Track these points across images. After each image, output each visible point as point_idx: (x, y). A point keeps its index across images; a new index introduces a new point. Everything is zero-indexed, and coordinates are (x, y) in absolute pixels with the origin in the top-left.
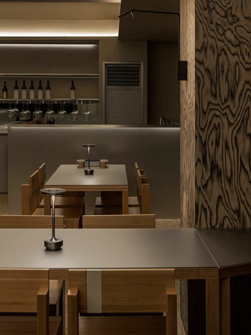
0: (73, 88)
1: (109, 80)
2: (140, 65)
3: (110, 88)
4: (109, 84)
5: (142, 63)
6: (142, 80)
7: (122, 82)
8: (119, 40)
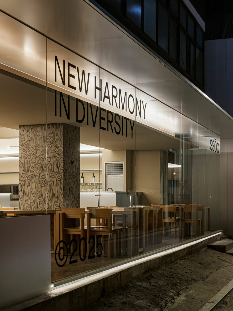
0: (94, 177)
1: (108, 172)
3: (108, 176)
5: (123, 162)
6: (123, 171)
7: (115, 172)
8: (112, 150)
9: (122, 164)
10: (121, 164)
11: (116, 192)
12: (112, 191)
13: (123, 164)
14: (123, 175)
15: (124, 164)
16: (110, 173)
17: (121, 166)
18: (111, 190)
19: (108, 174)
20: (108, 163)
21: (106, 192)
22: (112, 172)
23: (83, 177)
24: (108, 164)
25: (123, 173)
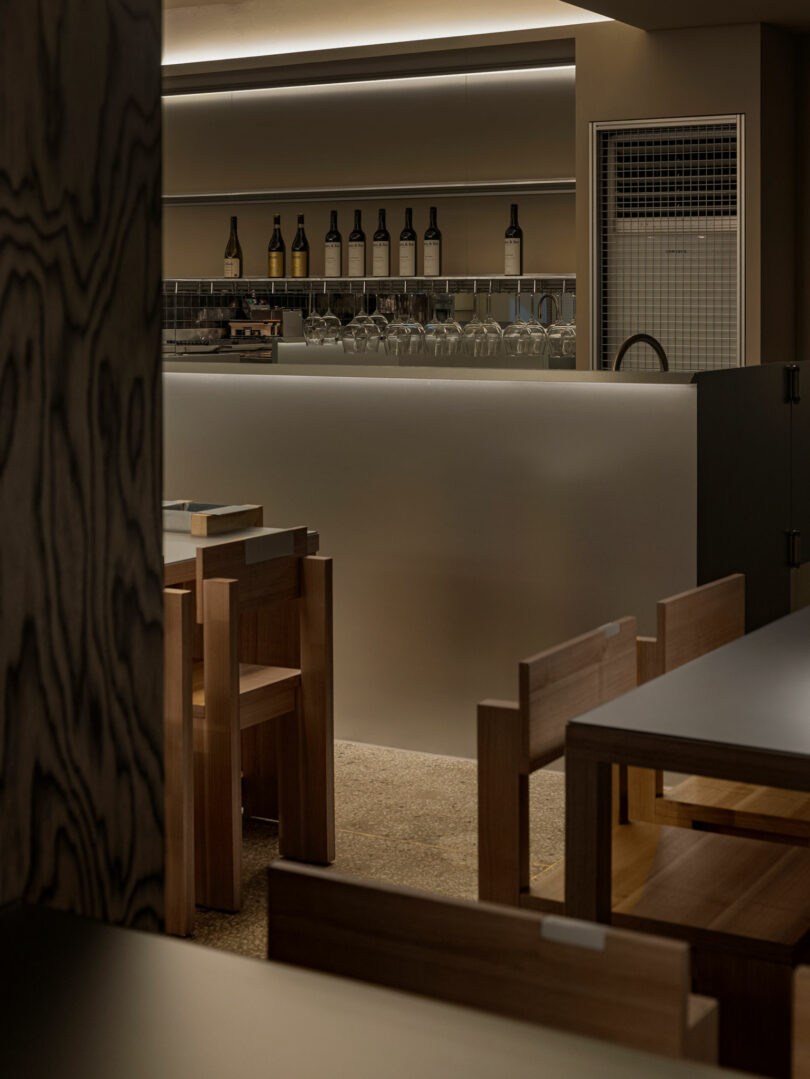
0: (515, 232)
1: (624, 195)
2: (733, 126)
3: (627, 225)
4: (624, 210)
5: (738, 120)
6: (741, 192)
7: (672, 201)
8: (649, 31)
9: (728, 133)
10: (721, 134)
11: (699, 379)
12: (658, 367)
13: (740, 134)
14: (737, 223)
15: (743, 129)
16: (631, 208)
17: (716, 151)
18: (651, 351)
19: (620, 215)
20: (620, 132)
21: (612, 373)
22: (676, 193)
23: (438, 236)
24: (622, 139)
25: (741, 206)
